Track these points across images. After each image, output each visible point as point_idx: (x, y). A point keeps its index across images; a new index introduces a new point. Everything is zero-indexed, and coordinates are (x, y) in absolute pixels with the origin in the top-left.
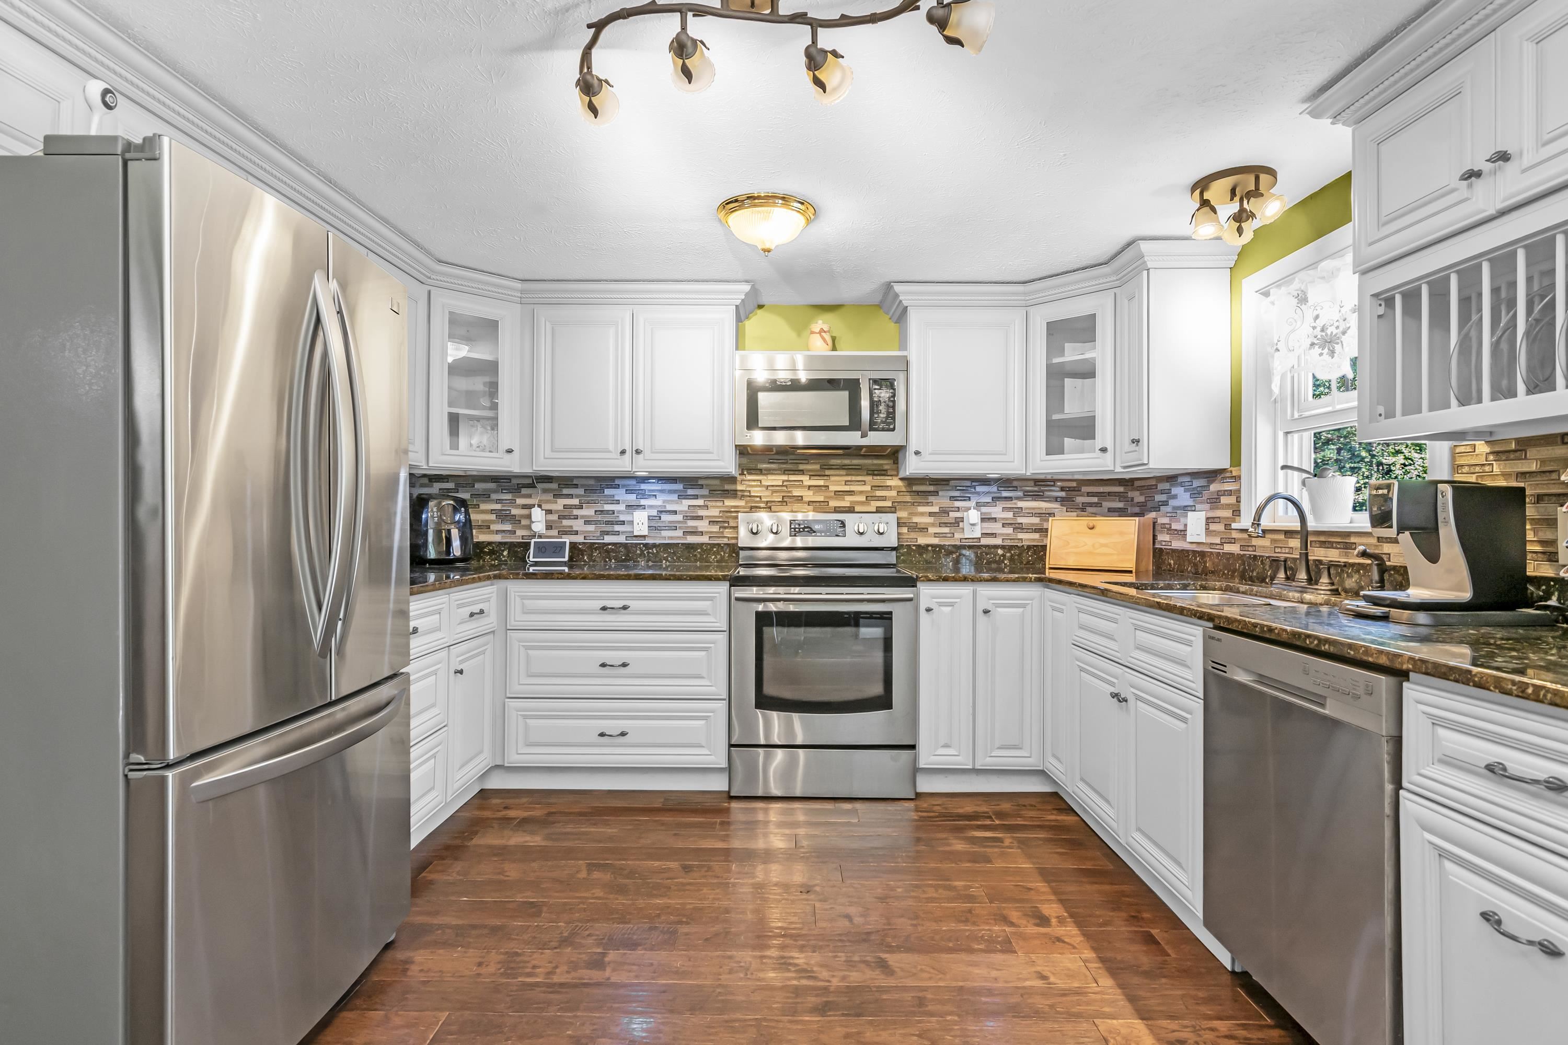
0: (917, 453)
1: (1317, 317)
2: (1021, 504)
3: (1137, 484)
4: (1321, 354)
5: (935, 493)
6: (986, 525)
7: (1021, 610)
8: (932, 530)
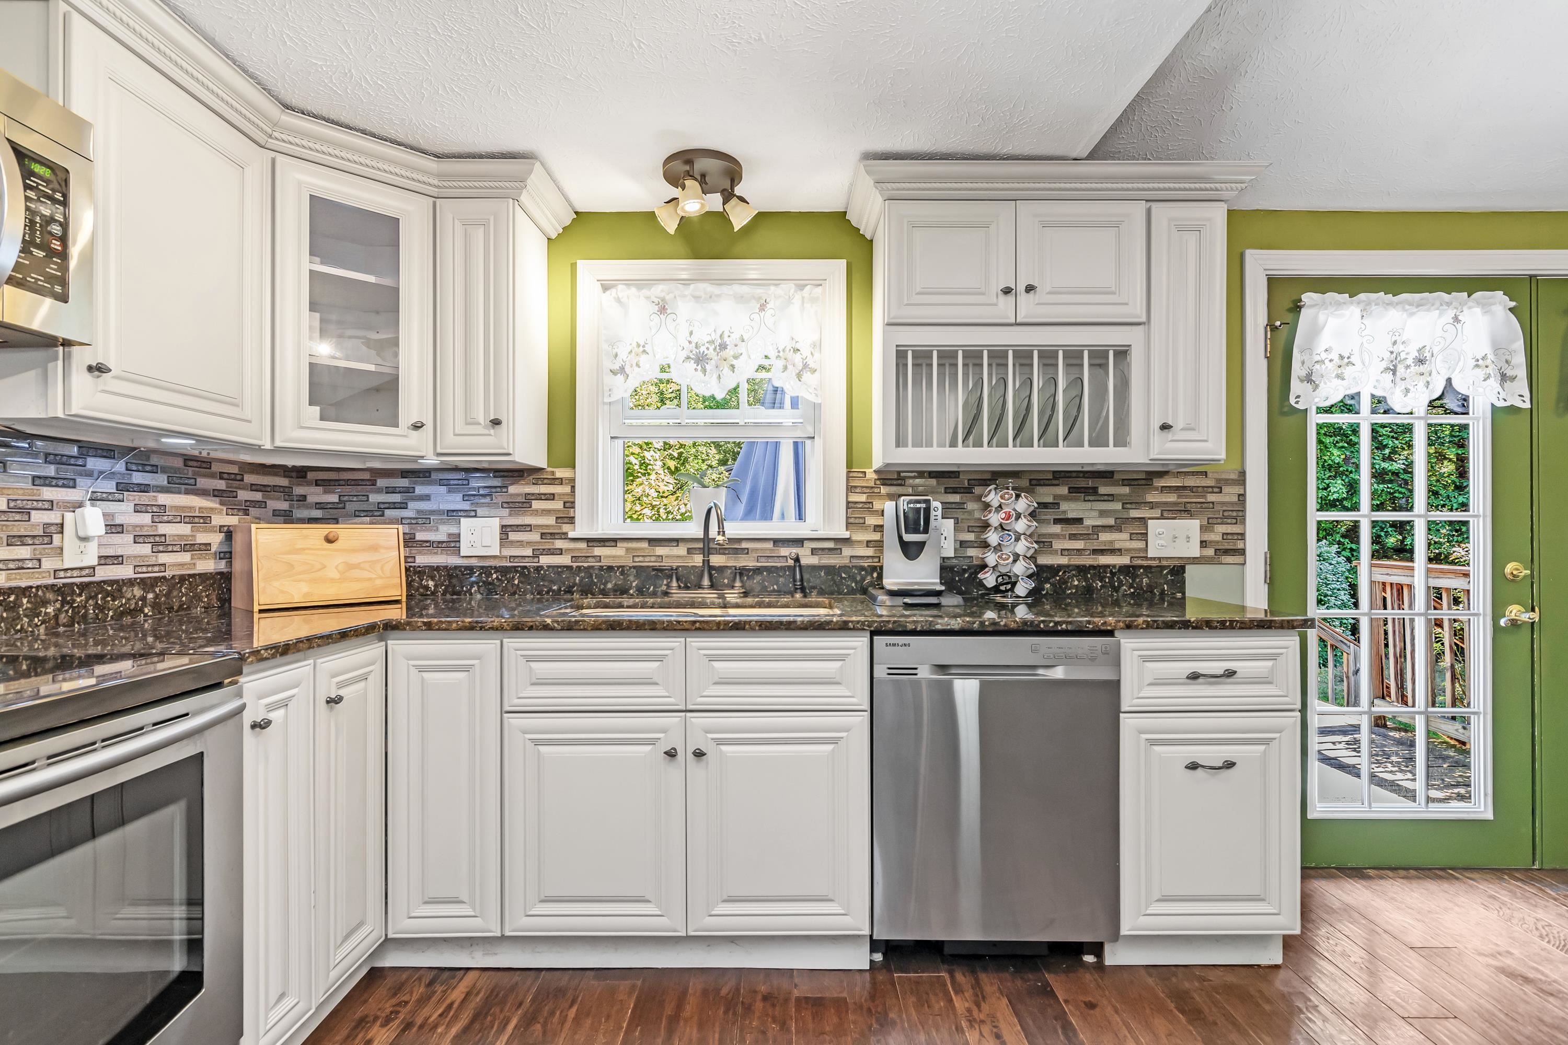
0: (99, 368)
1: (689, 333)
4: (695, 368)
5: (0, 465)
6: (108, 539)
7: (364, 684)
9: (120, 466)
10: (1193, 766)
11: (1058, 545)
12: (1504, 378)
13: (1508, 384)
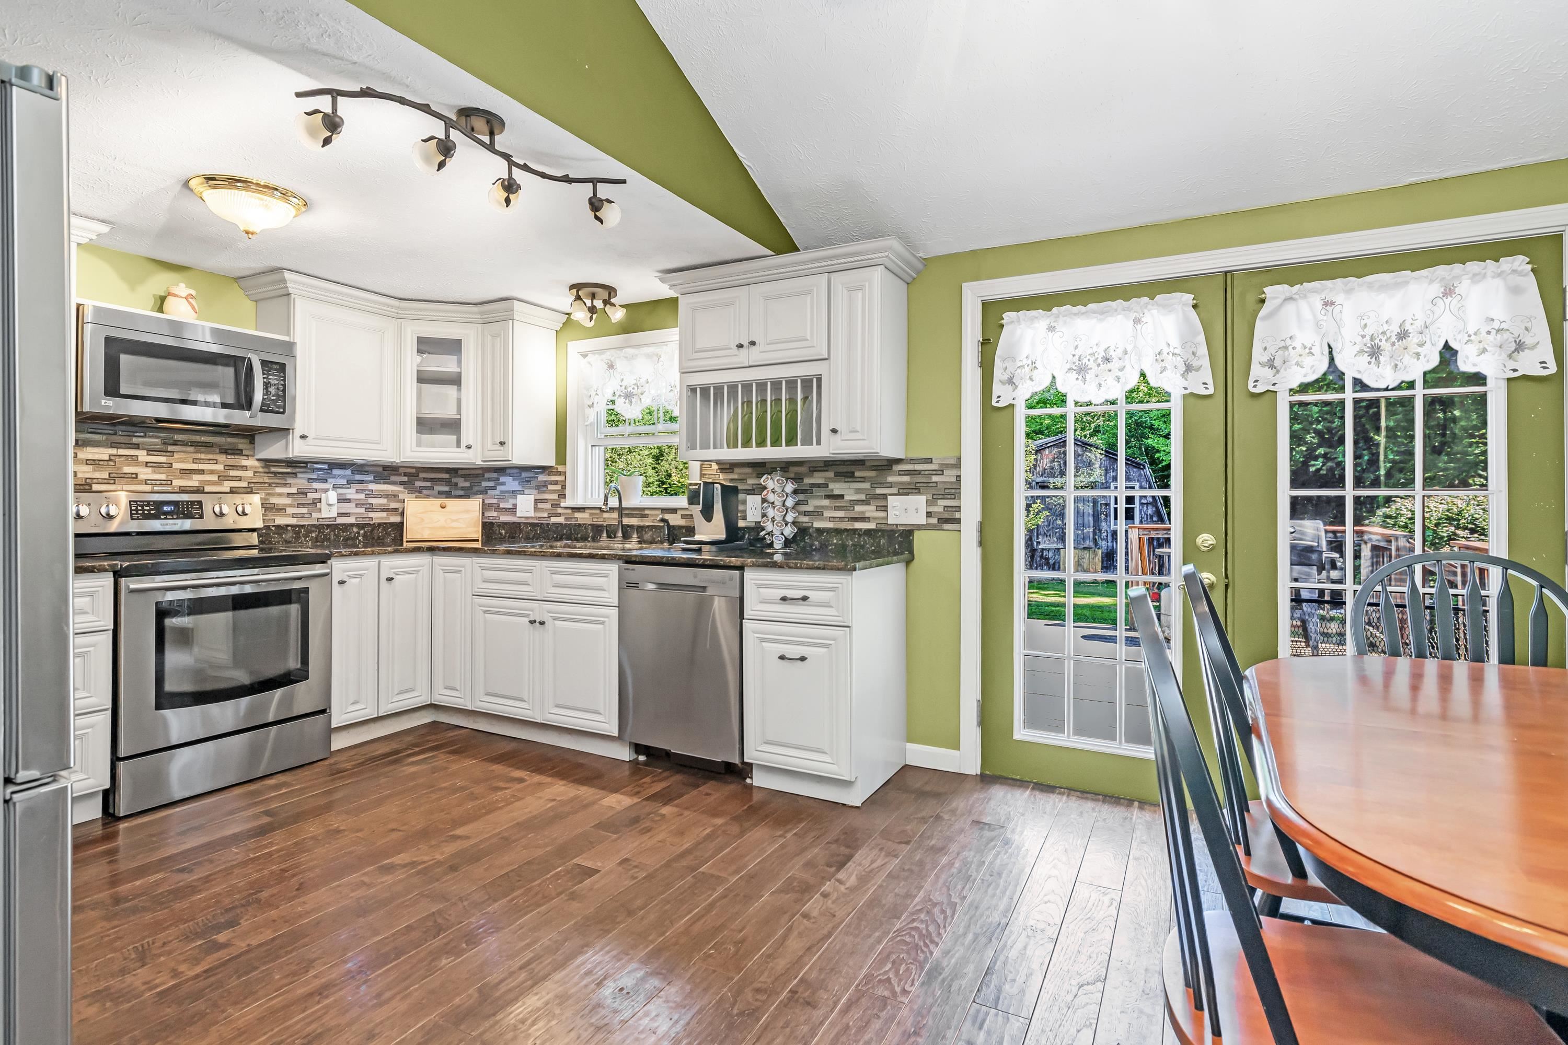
0: (303, 437)
1: (622, 380)
2: (372, 486)
3: (460, 472)
4: (625, 403)
5: (295, 475)
6: (342, 505)
7: (415, 575)
8: (290, 511)
9: (349, 472)
10: (782, 658)
11: (827, 514)
12: (1189, 368)
13: (1190, 375)
